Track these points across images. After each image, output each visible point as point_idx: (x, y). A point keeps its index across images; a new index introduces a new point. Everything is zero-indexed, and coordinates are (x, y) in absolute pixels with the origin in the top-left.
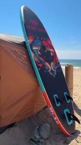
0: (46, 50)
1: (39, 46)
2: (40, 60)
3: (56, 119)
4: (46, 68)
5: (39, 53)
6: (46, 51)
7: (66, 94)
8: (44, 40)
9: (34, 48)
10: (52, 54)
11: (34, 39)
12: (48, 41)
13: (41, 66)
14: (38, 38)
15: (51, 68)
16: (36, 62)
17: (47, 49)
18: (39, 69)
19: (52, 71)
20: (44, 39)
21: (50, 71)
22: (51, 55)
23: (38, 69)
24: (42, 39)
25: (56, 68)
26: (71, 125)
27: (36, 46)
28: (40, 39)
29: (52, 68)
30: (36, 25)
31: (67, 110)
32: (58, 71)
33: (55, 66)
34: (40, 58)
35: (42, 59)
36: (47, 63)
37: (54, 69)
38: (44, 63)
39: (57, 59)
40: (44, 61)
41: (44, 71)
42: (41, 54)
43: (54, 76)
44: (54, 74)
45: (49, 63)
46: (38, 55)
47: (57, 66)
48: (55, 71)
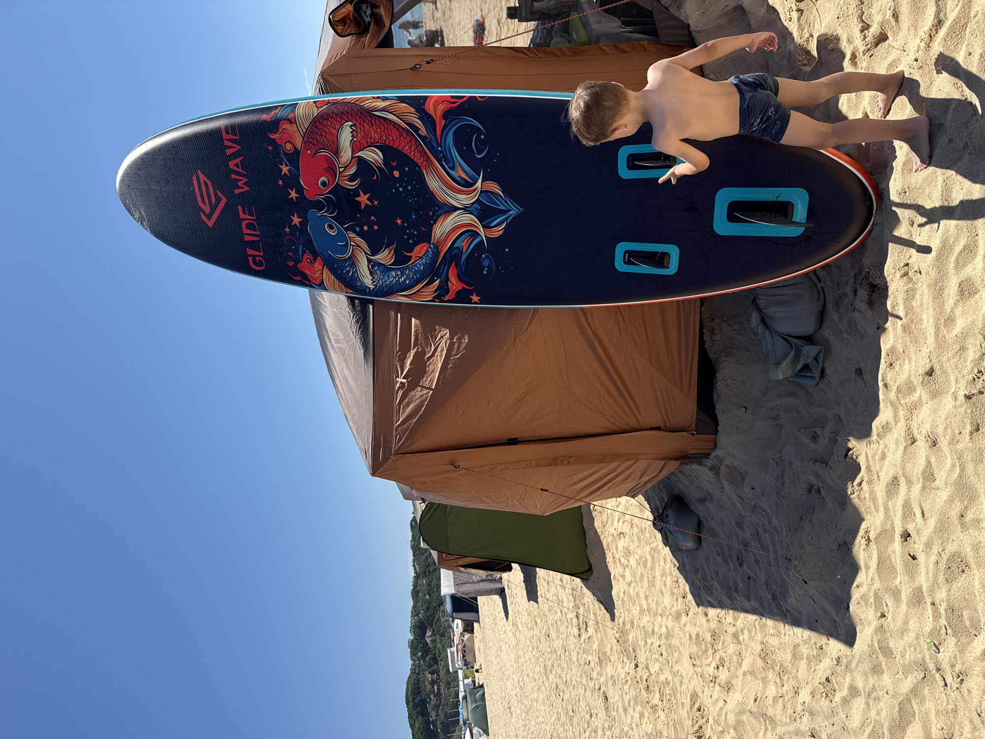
0: (356, 192)
1: (343, 237)
2: (428, 276)
4: (466, 246)
5: (385, 258)
6: (364, 199)
8: (294, 177)
9: (367, 280)
10: (374, 156)
12: (289, 147)
14: (296, 220)
15: (465, 209)
17: (348, 185)
18: (475, 298)
19: (483, 213)
20: (285, 169)
21: (482, 232)
22: (380, 169)
24: (294, 194)
25: (461, 168)
27: (353, 263)
29: (466, 199)
30: (218, 199)
32: (479, 156)
33: (452, 173)
34: (416, 266)
35: (421, 258)
36: (435, 223)
37: (468, 184)
38: (437, 247)
39: (396, 118)
40: (429, 250)
41: (487, 271)
42: (393, 251)
43: (514, 211)
44: (502, 207)
45: (437, 214)
46: (402, 270)
47: (447, 143)
48: (482, 182)
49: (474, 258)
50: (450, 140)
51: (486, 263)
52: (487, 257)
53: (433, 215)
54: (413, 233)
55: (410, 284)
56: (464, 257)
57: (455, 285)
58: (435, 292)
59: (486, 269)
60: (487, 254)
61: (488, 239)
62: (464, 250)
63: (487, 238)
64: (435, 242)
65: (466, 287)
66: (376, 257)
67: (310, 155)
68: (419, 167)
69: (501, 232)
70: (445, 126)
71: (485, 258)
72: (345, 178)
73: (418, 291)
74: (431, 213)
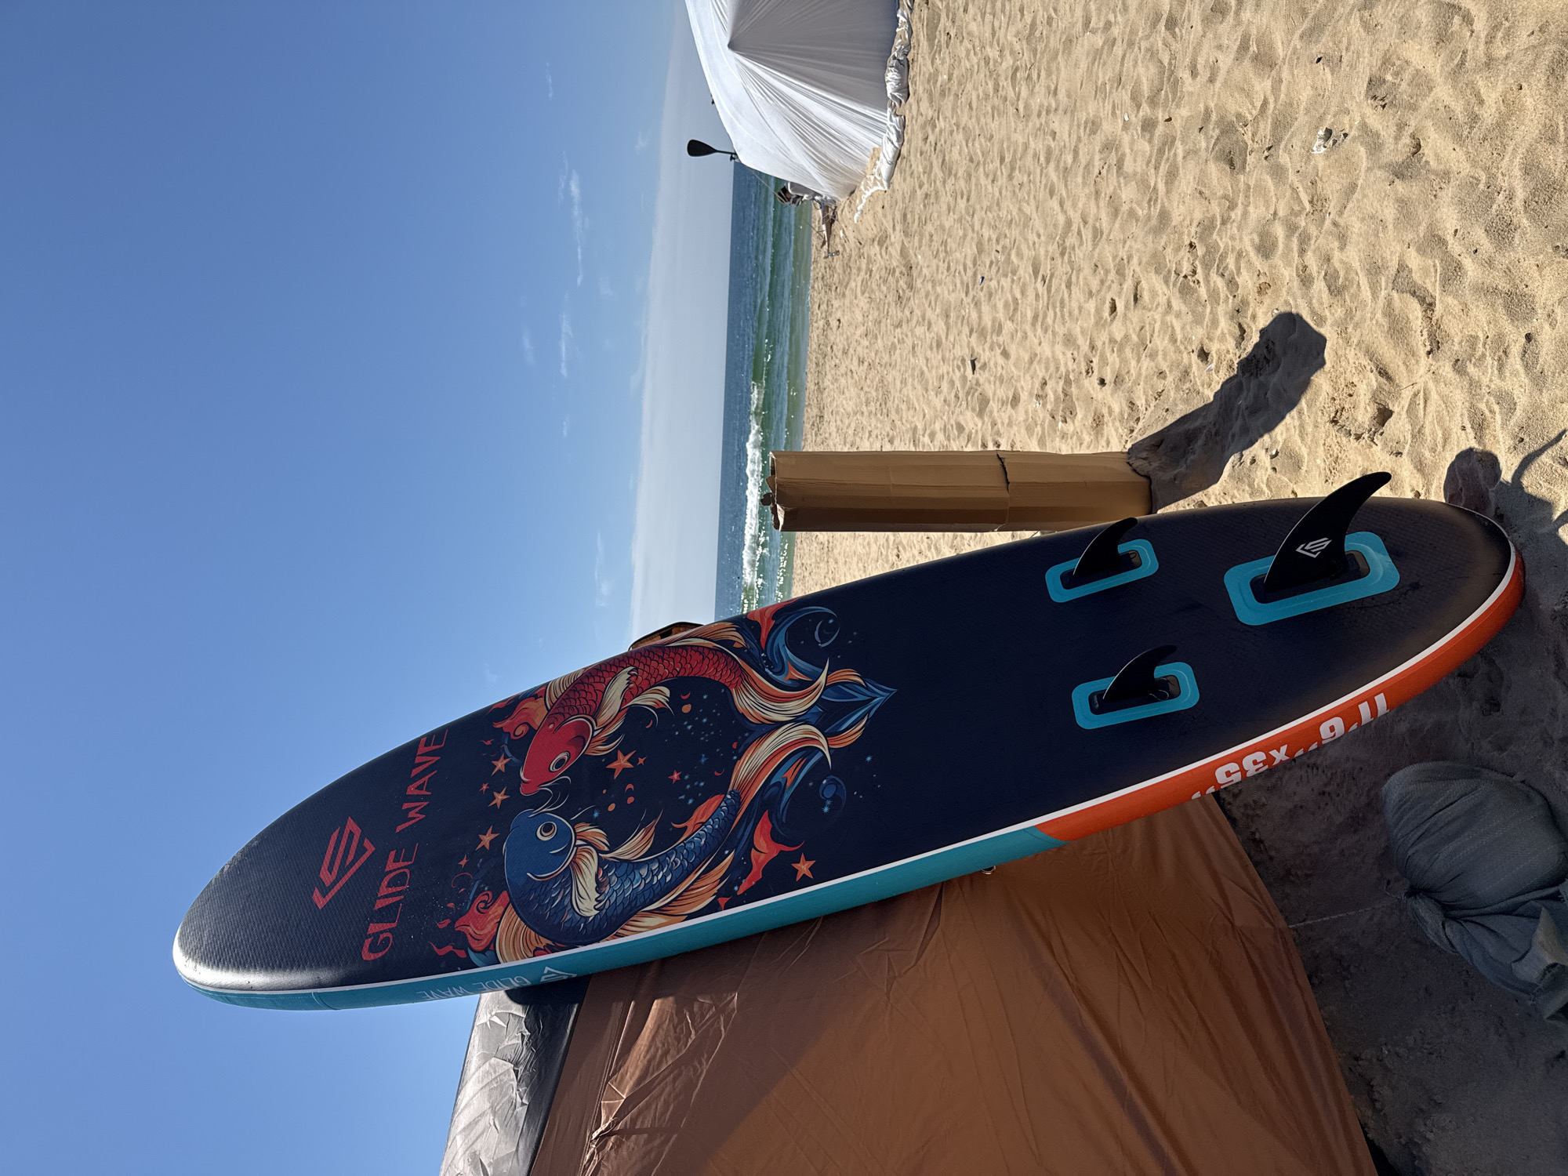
0: (612, 757)
1: (564, 838)
2: (712, 852)
3: (1338, 723)
4: (791, 777)
5: (634, 847)
6: (622, 762)
7: (1069, 581)
8: (512, 770)
9: (587, 902)
10: (656, 697)
11: (497, 885)
12: (521, 730)
13: (775, 837)
14: (487, 839)
15: (797, 720)
16: (728, 896)
17: (602, 750)
18: (804, 867)
19: (828, 716)
20: (500, 765)
21: (823, 744)
22: (661, 711)
23: (806, 882)
24: (500, 797)
25: (795, 667)
26: (1395, 553)
27: (568, 878)
28: (500, 820)
29: (797, 707)
30: (361, 850)
31: (1238, 581)
32: (823, 645)
33: (779, 678)
34: (691, 842)
35: (703, 824)
36: (739, 758)
37: (801, 685)
38: (738, 797)
39: (702, 641)
40: (723, 804)
41: (829, 806)
42: (653, 828)
43: (881, 696)
44: (861, 698)
45: (746, 742)
46: (661, 859)
47: (775, 644)
48: (828, 675)
49: (807, 793)
50: (781, 640)
51: (829, 793)
52: (831, 782)
53: (738, 747)
54: (698, 786)
55: (673, 881)
56: (787, 796)
57: (764, 849)
58: (722, 879)
59: (829, 802)
60: (832, 777)
61: (834, 752)
62: (788, 784)
63: (832, 751)
64: (735, 788)
65: (787, 849)
66: (620, 850)
67: (551, 730)
68: (726, 688)
69: (859, 734)
70: (775, 626)
71: (826, 785)
72: (599, 743)
73: (685, 891)
74: (735, 746)
